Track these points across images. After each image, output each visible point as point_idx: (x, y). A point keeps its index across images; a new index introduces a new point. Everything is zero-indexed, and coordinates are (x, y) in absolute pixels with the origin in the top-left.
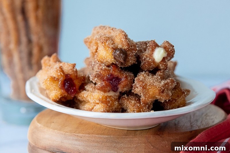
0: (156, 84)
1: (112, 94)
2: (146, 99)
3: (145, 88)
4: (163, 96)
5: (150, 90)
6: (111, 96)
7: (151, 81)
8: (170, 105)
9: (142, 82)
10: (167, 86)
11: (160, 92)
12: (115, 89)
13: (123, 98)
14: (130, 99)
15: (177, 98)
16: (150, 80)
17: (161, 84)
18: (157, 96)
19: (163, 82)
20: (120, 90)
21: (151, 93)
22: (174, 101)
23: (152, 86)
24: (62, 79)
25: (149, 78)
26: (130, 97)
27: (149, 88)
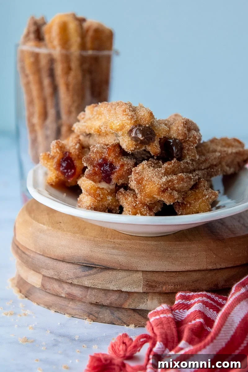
0: (155, 179)
1: (104, 185)
2: (143, 198)
3: (141, 184)
4: (164, 196)
5: (146, 187)
6: (103, 188)
7: (150, 175)
8: (183, 209)
9: (138, 174)
10: (170, 184)
11: (159, 191)
12: (107, 179)
13: (119, 192)
14: (128, 195)
15: (193, 202)
16: (149, 173)
17: (161, 181)
18: (155, 196)
19: (164, 179)
20: (114, 181)
21: (148, 190)
22: (188, 205)
23: (150, 181)
24: (58, 157)
25: (148, 171)
26: (128, 192)
27: (146, 184)
